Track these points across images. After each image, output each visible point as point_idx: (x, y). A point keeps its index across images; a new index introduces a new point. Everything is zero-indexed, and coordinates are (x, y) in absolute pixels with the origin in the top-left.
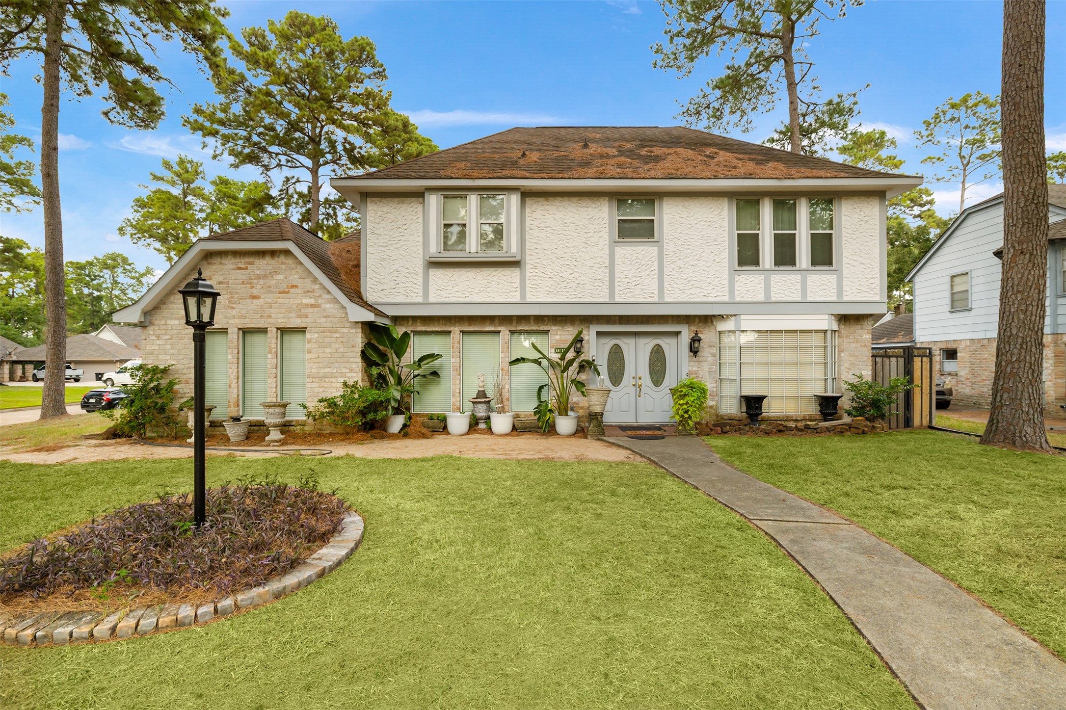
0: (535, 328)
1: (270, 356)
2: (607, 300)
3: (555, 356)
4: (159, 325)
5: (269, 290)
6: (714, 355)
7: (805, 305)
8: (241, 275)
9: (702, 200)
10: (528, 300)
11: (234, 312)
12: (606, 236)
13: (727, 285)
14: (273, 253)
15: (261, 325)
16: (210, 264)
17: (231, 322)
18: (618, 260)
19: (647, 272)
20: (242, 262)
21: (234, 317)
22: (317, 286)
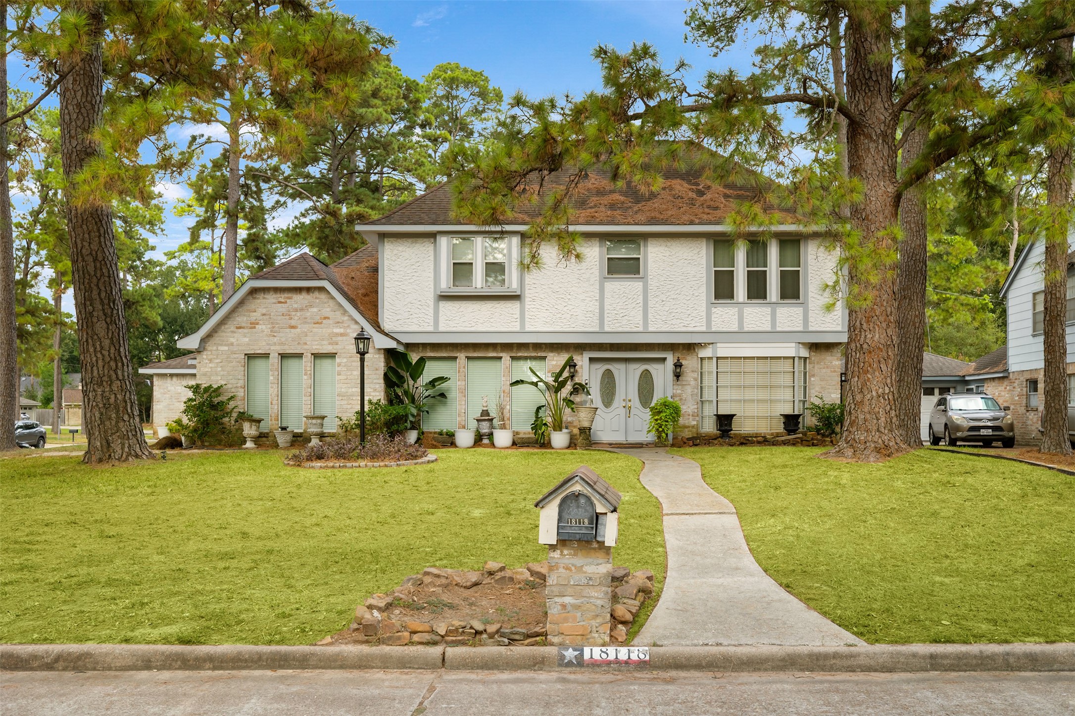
0: (533, 354)
1: (305, 377)
2: (597, 330)
3: (550, 380)
4: (211, 351)
5: (305, 321)
6: (696, 380)
7: (773, 335)
8: (282, 308)
9: (683, 240)
10: (527, 330)
11: (275, 339)
12: (597, 273)
13: (705, 316)
14: (309, 290)
15: (298, 351)
16: (255, 298)
17: (272, 348)
18: (607, 294)
19: (634, 305)
20: (282, 297)
21: (275, 344)
22: (346, 318)
